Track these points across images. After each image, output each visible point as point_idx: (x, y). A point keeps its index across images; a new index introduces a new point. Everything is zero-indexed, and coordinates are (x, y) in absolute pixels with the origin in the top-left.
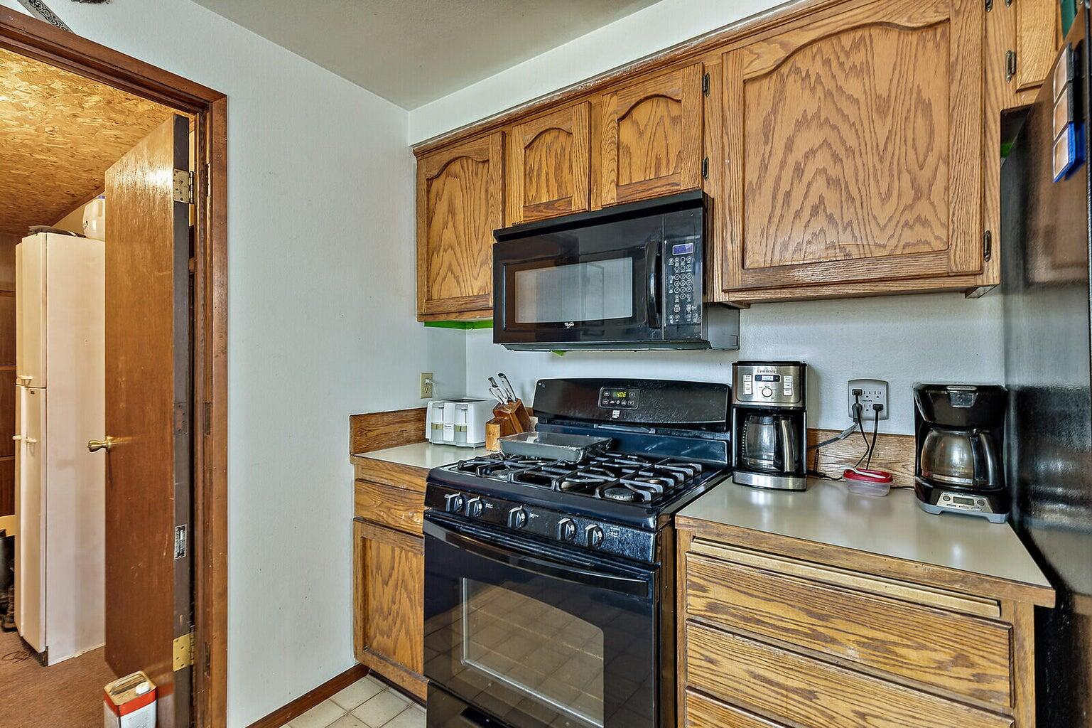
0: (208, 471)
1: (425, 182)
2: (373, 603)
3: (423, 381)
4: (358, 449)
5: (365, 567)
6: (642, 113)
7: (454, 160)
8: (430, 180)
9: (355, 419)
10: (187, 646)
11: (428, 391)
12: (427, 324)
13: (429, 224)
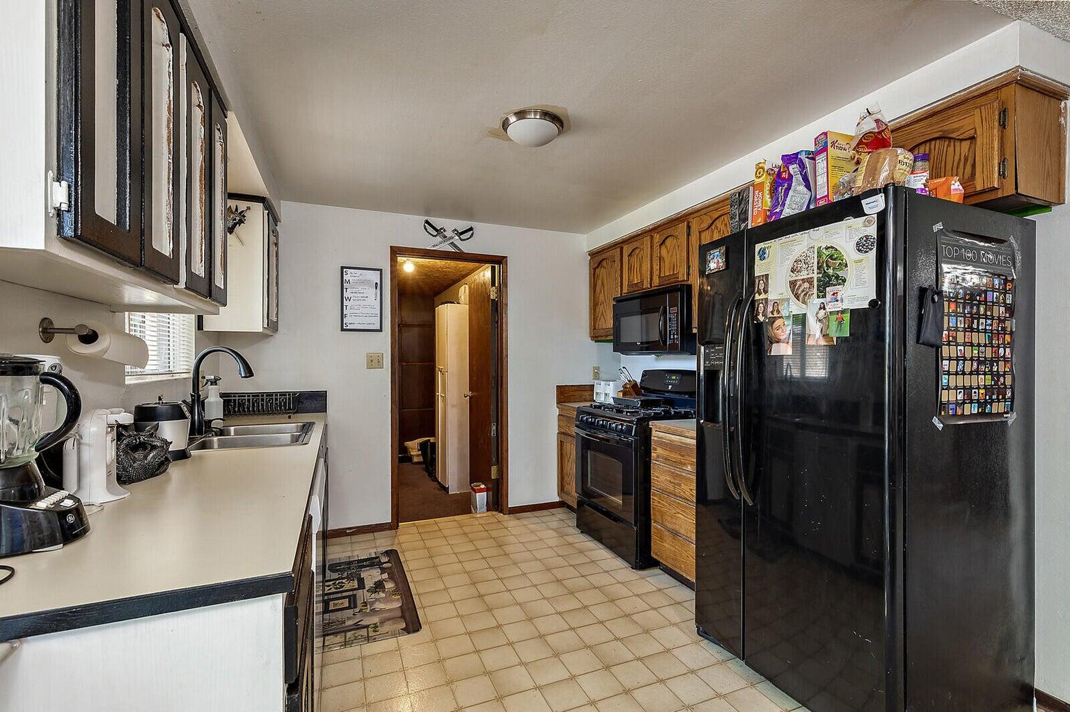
0: (502, 402)
1: (592, 270)
2: (565, 471)
3: (594, 371)
4: (560, 401)
5: (562, 454)
6: (668, 242)
7: (604, 259)
8: (595, 269)
9: (558, 387)
10: (496, 470)
11: (597, 376)
12: (596, 342)
13: (594, 292)
